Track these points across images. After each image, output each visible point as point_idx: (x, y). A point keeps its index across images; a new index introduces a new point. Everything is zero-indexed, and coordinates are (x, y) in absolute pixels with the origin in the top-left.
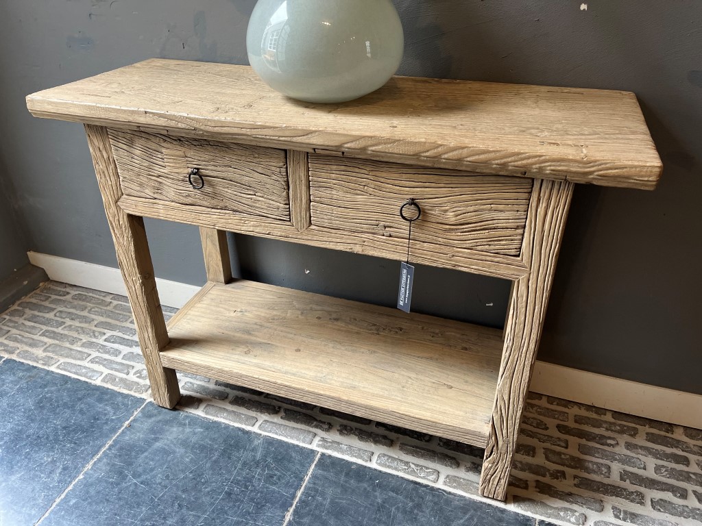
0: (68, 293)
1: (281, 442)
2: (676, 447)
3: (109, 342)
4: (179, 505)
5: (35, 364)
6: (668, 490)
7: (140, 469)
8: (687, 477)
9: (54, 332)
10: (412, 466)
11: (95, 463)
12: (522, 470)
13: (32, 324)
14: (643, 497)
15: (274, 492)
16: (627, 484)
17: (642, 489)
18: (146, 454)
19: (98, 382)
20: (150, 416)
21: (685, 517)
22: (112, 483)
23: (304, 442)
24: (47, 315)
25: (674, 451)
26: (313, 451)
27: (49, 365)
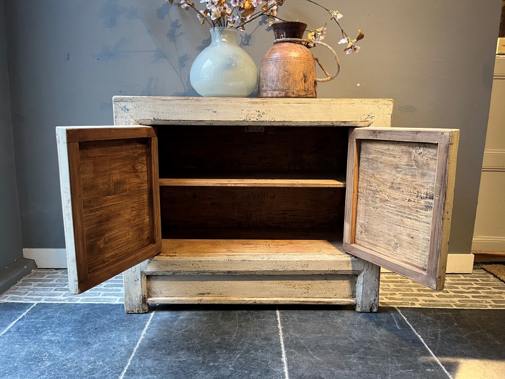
0: (57, 273)
3: (108, 287)
4: (216, 335)
5: (62, 302)
7: (179, 328)
11: (147, 331)
13: (42, 287)
14: (432, 295)
15: (264, 321)
16: (422, 292)
17: (429, 293)
18: (177, 322)
19: (117, 302)
21: (453, 298)
24: (49, 283)
27: (74, 301)
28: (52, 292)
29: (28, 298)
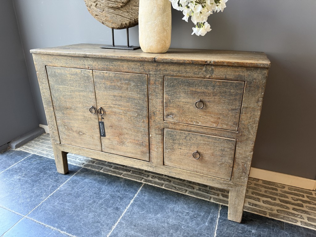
1: (130, 180)
2: (273, 186)
5: (43, 156)
6: (269, 198)
7: (79, 187)
8: (277, 194)
9: (50, 147)
10: (177, 188)
11: (64, 185)
12: (216, 190)
13: (42, 144)
14: (260, 200)
15: (126, 194)
16: (254, 196)
17: (259, 197)
18: (82, 183)
20: (84, 172)
21: (275, 206)
22: (69, 191)
23: (139, 180)
24: (47, 142)
25: (272, 186)
26: (141, 183)
27: (48, 156)
28: (44, 148)
29: (31, 150)
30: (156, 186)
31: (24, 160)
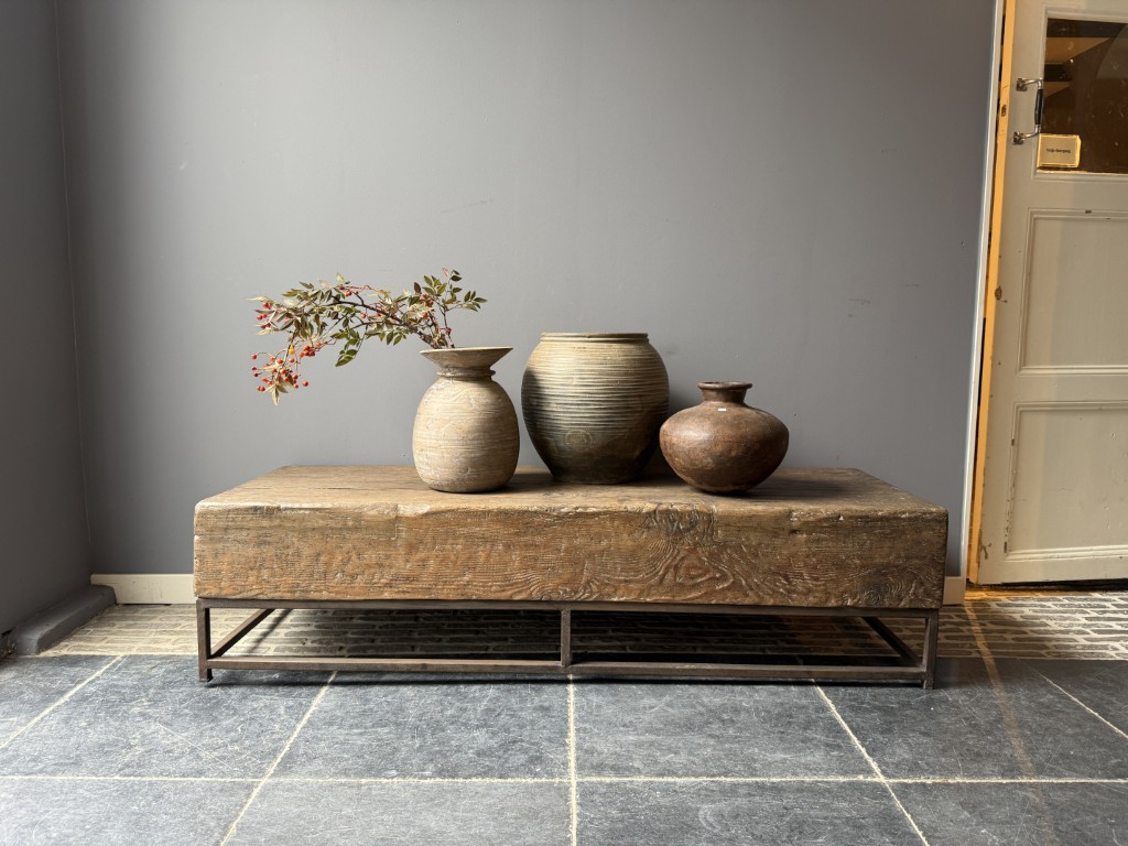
13: (134, 630)
22: (357, 705)
28: (152, 636)
29: (106, 648)
30: (608, 651)
31: (106, 672)
